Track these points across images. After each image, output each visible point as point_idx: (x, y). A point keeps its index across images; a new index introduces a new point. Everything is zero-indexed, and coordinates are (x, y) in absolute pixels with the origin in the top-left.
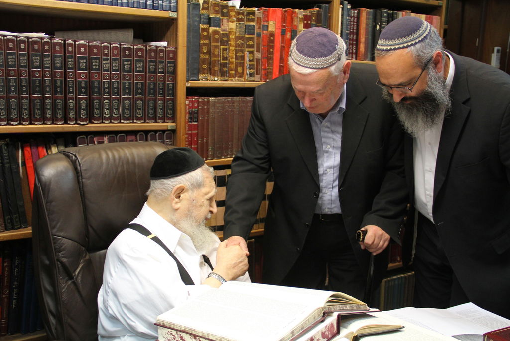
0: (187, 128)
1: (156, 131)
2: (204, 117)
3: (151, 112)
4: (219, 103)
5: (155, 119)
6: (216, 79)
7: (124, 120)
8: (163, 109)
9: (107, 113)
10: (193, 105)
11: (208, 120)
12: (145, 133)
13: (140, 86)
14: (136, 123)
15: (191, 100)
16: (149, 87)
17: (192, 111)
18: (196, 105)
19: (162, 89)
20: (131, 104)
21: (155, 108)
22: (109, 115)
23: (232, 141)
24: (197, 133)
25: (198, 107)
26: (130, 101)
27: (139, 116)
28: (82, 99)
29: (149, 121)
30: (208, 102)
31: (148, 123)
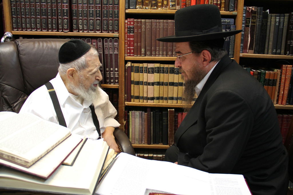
0: (126, 36)
1: (108, 38)
2: (138, 30)
3: (105, 27)
4: (149, 22)
5: (108, 31)
6: (147, 8)
7: (90, 31)
8: (112, 25)
9: (81, 27)
10: (130, 23)
11: (141, 33)
12: (102, 39)
13: (98, 12)
14: (96, 33)
15: (129, 20)
16: (104, 12)
17: (130, 27)
18: (132, 23)
19: (112, 14)
20: (93, 22)
21: (108, 25)
22: (82, 28)
23: (159, 46)
24: (134, 40)
25: (133, 25)
26: (93, 21)
27: (98, 29)
28: (65, 19)
29: (104, 32)
30: (141, 22)
31: (103, 33)
